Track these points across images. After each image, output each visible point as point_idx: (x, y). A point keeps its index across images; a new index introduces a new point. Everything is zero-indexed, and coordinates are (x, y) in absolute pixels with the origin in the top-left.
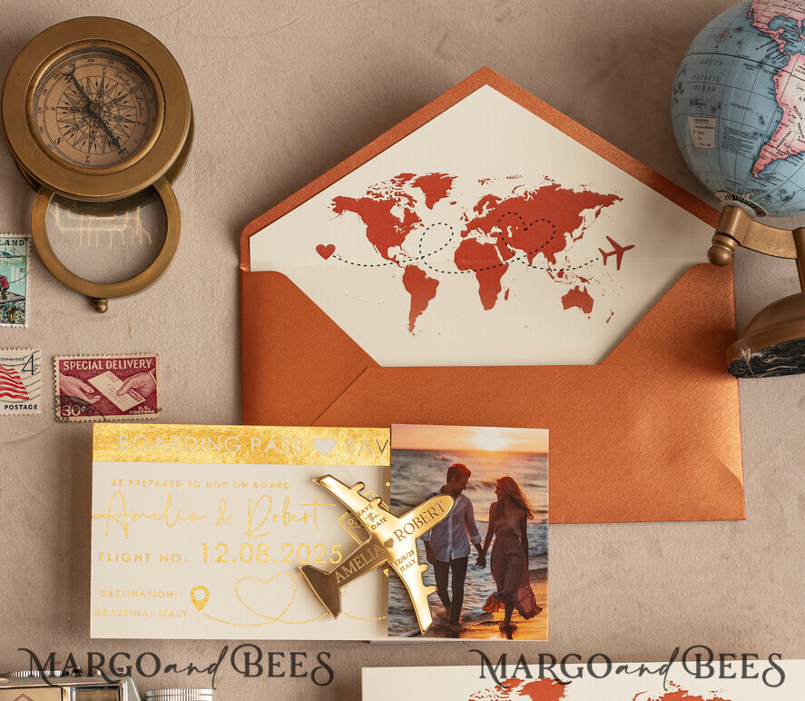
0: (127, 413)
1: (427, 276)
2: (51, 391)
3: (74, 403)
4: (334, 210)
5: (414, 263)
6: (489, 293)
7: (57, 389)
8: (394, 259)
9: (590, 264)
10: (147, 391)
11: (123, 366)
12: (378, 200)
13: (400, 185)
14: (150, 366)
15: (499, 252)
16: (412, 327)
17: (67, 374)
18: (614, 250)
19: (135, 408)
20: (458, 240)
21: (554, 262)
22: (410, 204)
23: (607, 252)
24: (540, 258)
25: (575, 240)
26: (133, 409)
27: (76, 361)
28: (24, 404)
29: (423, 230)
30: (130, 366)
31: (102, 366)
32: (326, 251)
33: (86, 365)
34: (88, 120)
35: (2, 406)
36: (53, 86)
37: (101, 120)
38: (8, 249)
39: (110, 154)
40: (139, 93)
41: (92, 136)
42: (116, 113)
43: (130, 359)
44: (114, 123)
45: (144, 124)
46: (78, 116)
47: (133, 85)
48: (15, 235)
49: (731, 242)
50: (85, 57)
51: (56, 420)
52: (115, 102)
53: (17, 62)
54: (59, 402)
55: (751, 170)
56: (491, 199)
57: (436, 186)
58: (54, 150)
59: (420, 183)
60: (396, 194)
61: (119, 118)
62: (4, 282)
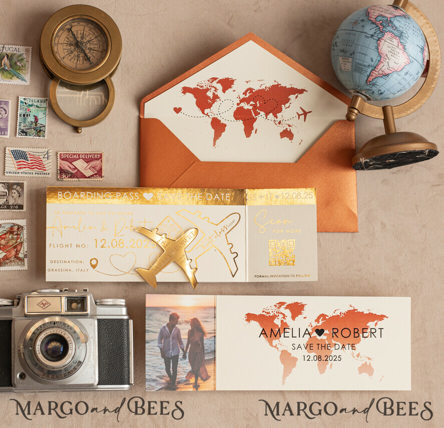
0: (89, 177)
1: (222, 122)
2: (55, 167)
3: (65, 173)
4: (182, 92)
5: (216, 116)
7: (58, 166)
8: (207, 115)
9: (292, 119)
10: (98, 168)
11: (87, 157)
12: (201, 88)
13: (211, 82)
14: (100, 157)
15: (253, 113)
16: (214, 144)
17: (63, 160)
18: (303, 113)
19: (93, 176)
21: (277, 118)
23: (300, 114)
24: (271, 116)
25: (286, 108)
26: (91, 176)
27: (67, 154)
28: (43, 172)
29: (221, 102)
30: (91, 157)
31: (78, 157)
32: (178, 110)
33: (71, 156)
34: (77, 49)
35: (34, 173)
36: (62, 34)
37: (83, 50)
38: (39, 104)
39: (87, 65)
40: (99, 38)
41: (78, 56)
42: (89, 47)
43: (91, 154)
44: (88, 51)
45: (101, 52)
46: (73, 48)
47: (96, 34)
48: (42, 98)
49: (356, 111)
50: (76, 22)
51: (58, 179)
52: (89, 41)
53: (48, 23)
54: (59, 172)
55: (367, 81)
56: (250, 90)
57: (227, 83)
58: (62, 62)
59: (220, 82)
60: (209, 86)
61: (90, 49)
62: (36, 118)
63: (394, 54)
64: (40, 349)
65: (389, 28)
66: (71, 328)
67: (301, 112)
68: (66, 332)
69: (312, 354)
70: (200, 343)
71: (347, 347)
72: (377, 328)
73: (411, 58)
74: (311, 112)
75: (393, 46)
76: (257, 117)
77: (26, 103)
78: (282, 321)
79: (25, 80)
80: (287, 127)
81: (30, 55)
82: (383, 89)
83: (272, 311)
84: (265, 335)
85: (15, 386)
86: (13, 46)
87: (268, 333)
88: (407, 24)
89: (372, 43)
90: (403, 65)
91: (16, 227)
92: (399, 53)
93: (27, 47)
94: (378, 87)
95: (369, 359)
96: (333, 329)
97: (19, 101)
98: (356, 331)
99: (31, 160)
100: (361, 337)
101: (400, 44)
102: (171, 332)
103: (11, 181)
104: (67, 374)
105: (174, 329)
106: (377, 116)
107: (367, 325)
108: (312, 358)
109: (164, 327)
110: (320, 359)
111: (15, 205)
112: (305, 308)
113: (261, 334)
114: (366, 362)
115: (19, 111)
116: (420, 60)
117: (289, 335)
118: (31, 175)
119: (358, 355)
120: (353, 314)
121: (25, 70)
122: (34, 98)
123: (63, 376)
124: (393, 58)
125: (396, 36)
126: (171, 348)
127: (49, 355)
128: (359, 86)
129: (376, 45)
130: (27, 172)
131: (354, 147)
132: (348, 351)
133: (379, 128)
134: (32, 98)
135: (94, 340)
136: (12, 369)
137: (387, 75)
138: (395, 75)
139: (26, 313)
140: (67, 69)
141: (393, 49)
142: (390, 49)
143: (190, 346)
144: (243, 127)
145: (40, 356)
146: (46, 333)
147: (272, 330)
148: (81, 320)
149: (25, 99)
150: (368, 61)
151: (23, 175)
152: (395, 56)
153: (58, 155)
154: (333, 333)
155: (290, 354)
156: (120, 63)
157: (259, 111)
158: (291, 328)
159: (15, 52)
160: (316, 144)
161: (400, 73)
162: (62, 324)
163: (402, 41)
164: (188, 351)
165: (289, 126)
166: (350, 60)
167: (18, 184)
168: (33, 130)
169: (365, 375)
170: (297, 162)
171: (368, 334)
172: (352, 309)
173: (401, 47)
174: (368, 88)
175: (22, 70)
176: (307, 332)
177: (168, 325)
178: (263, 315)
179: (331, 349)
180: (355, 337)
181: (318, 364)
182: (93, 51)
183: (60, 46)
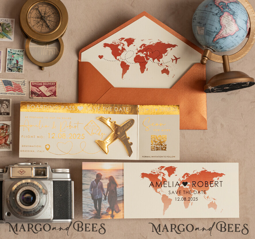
0: (48, 96)
1: (127, 64)
2: (29, 90)
4: (104, 46)
5: (123, 61)
6: (143, 69)
7: (30, 90)
8: (118, 60)
9: (169, 62)
10: (53, 91)
11: (47, 84)
12: (115, 44)
13: (121, 41)
14: (55, 85)
15: (145, 58)
16: (122, 77)
17: (33, 86)
18: (175, 59)
19: (50, 95)
20: (135, 55)
21: (159, 61)
22: (123, 46)
23: (173, 59)
24: (156, 60)
25: (165, 56)
27: (35, 83)
28: (21, 93)
29: (126, 52)
30: (49, 84)
31: (42, 84)
32: (101, 57)
33: (38, 84)
34: (41, 21)
35: (16, 94)
36: (33, 12)
37: (45, 21)
38: (19, 53)
39: (47, 30)
40: (55, 14)
41: (42, 25)
42: (49, 19)
43: (49, 83)
45: (56, 22)
46: (39, 20)
47: (53, 12)
48: (21, 49)
49: (206, 58)
50: (41, 4)
51: (30, 98)
52: (49, 16)
53: (24, 5)
54: (31, 93)
55: (213, 41)
56: (144, 45)
57: (130, 41)
58: (33, 28)
59: (126, 40)
60: (120, 43)
61: (49, 21)
62: (17, 61)
63: (230, 25)
64: (19, 199)
65: (227, 10)
66: (37, 186)
67: (174, 58)
68: (35, 189)
69: (181, 197)
70: (114, 190)
71: (201, 192)
72: (219, 181)
73: (239, 27)
74: (180, 58)
75: (229, 20)
76: (148, 61)
77: (11, 52)
78: (163, 177)
79: (11, 39)
80: (166, 67)
81: (14, 24)
82: (222, 46)
83: (157, 171)
84: (153, 186)
85: (4, 220)
86: (4, 19)
87: (155, 185)
88: (237, 7)
89: (216, 18)
90: (235, 31)
91: (5, 126)
92: (232, 24)
93: (12, 19)
94: (220, 44)
95: (214, 199)
96: (193, 182)
97: (7, 51)
98: (206, 183)
99: (14, 86)
100: (210, 186)
101: (233, 19)
102: (97, 184)
103: (2, 99)
104: (35, 213)
105: (99, 182)
106: (219, 61)
107: (213, 179)
108: (180, 199)
109: (93, 181)
110: (185, 200)
111: (5, 113)
112: (176, 170)
113: (151, 185)
114: (212, 201)
115: (7, 57)
116: (245, 28)
117: (167, 185)
118: (14, 95)
119: (208, 197)
120: (204, 173)
121: (11, 33)
122: (16, 50)
123: (32, 214)
124: (229, 27)
125: (231, 14)
126: (97, 193)
127: (24, 202)
129: (219, 20)
130: (12, 93)
131: (205, 79)
132: (202, 194)
133: (220, 68)
134: (15, 49)
135: (51, 193)
136: (3, 210)
137: (225, 38)
138: (230, 38)
139: (11, 177)
140: (36, 33)
141: (229, 22)
142: (227, 22)
143: (108, 192)
144: (139, 67)
145: (19, 203)
146: (23, 189)
147: (157, 183)
149: (10, 50)
150: (214, 29)
151: (10, 95)
153: (30, 83)
154: (193, 184)
155: (168, 197)
156: (67, 29)
157: (149, 58)
158: (168, 181)
159: (5, 22)
160: (183, 77)
161: (233, 36)
162: (32, 184)
163: (234, 17)
164: (107, 195)
165: (167, 66)
166: (203, 28)
167: (6, 100)
168: (15, 68)
169: (212, 209)
170: (171, 88)
171: (213, 184)
172: (204, 170)
173: (233, 21)
175: (9, 32)
177: (95, 180)
178: (151, 174)
179: (192, 194)
180: (205, 186)
181: (184, 203)
182: (51, 22)
183: (32, 19)
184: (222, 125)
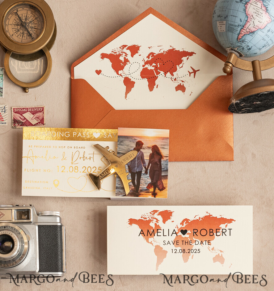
0: (34, 125)
1: (132, 80)
2: (11, 118)
3: (18, 122)
4: (101, 58)
5: (127, 76)
6: (151, 86)
7: (13, 117)
8: (121, 75)
9: (185, 76)
10: (41, 118)
11: (33, 110)
12: (115, 54)
13: (122, 49)
14: (42, 110)
15: (155, 72)
16: (126, 97)
17: (16, 113)
18: (193, 71)
19: (37, 124)
20: (141, 68)
21: (173, 76)
22: (126, 56)
23: (191, 72)
24: (168, 74)
25: (180, 68)
26: (36, 124)
27: (18, 108)
28: (2, 122)
29: (130, 64)
30: (36, 110)
31: (27, 110)
32: (98, 72)
33: (21, 110)
34: (22, 28)
36: (11, 17)
37: (26, 28)
39: (29, 39)
40: (38, 19)
41: (23, 33)
42: (31, 26)
43: (35, 108)
44: (30, 29)
46: (19, 27)
47: (36, 16)
49: (230, 65)
50: (21, 7)
51: (12, 128)
52: (31, 22)
54: (13, 121)
55: (237, 39)
56: (152, 54)
57: (134, 50)
58: (11, 38)
59: (129, 48)
60: (121, 52)
61: (32, 28)
63: (258, 14)
66: (17, 231)
69: (178, 248)
71: (204, 243)
72: (227, 229)
73: (272, 17)
74: (199, 70)
75: (258, 8)
76: (158, 75)
78: (156, 224)
80: (181, 82)
82: (250, 45)
83: (148, 216)
84: (143, 234)
87: (146, 233)
89: (241, 6)
90: (266, 23)
92: (262, 14)
94: (246, 43)
95: (221, 251)
96: (194, 229)
98: (211, 231)
101: (263, 6)
104: (15, 263)
106: (247, 69)
107: (220, 226)
108: (178, 251)
110: (184, 252)
112: (173, 214)
113: (140, 233)
114: (219, 254)
117: (161, 234)
119: (213, 249)
120: (208, 218)
124: (257, 18)
128: (232, 44)
129: (244, 8)
132: (205, 245)
137: (253, 32)
138: (259, 32)
140: (14, 43)
141: (257, 10)
142: (255, 11)
144: (148, 83)
147: (148, 231)
148: (26, 226)
150: (238, 22)
152: (259, 16)
154: (194, 232)
155: (162, 248)
157: (159, 71)
158: (162, 229)
161: (263, 30)
163: (265, 4)
165: (183, 81)
166: (225, 22)
169: (218, 263)
171: (220, 233)
172: (208, 215)
173: (264, 8)
174: (239, 44)
176: (174, 232)
178: (141, 219)
179: (193, 245)
180: (210, 235)
181: (183, 256)
182: (34, 29)
183: (10, 26)
184: (254, 155)
